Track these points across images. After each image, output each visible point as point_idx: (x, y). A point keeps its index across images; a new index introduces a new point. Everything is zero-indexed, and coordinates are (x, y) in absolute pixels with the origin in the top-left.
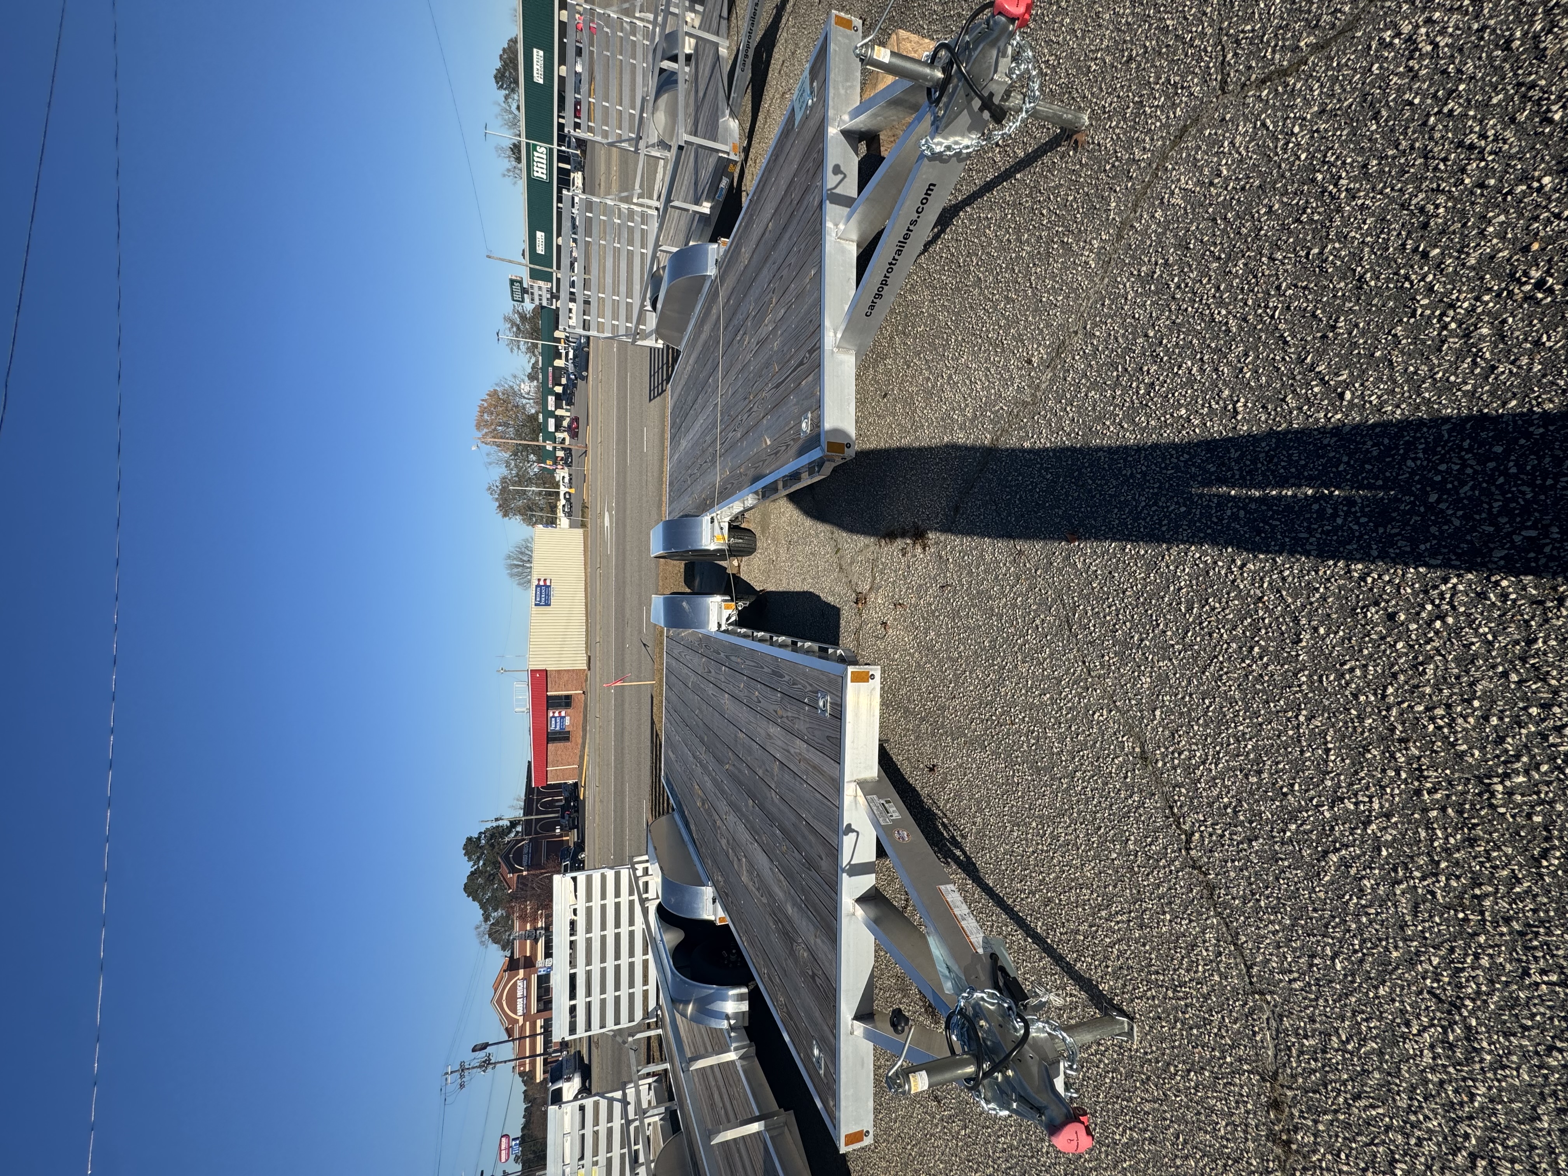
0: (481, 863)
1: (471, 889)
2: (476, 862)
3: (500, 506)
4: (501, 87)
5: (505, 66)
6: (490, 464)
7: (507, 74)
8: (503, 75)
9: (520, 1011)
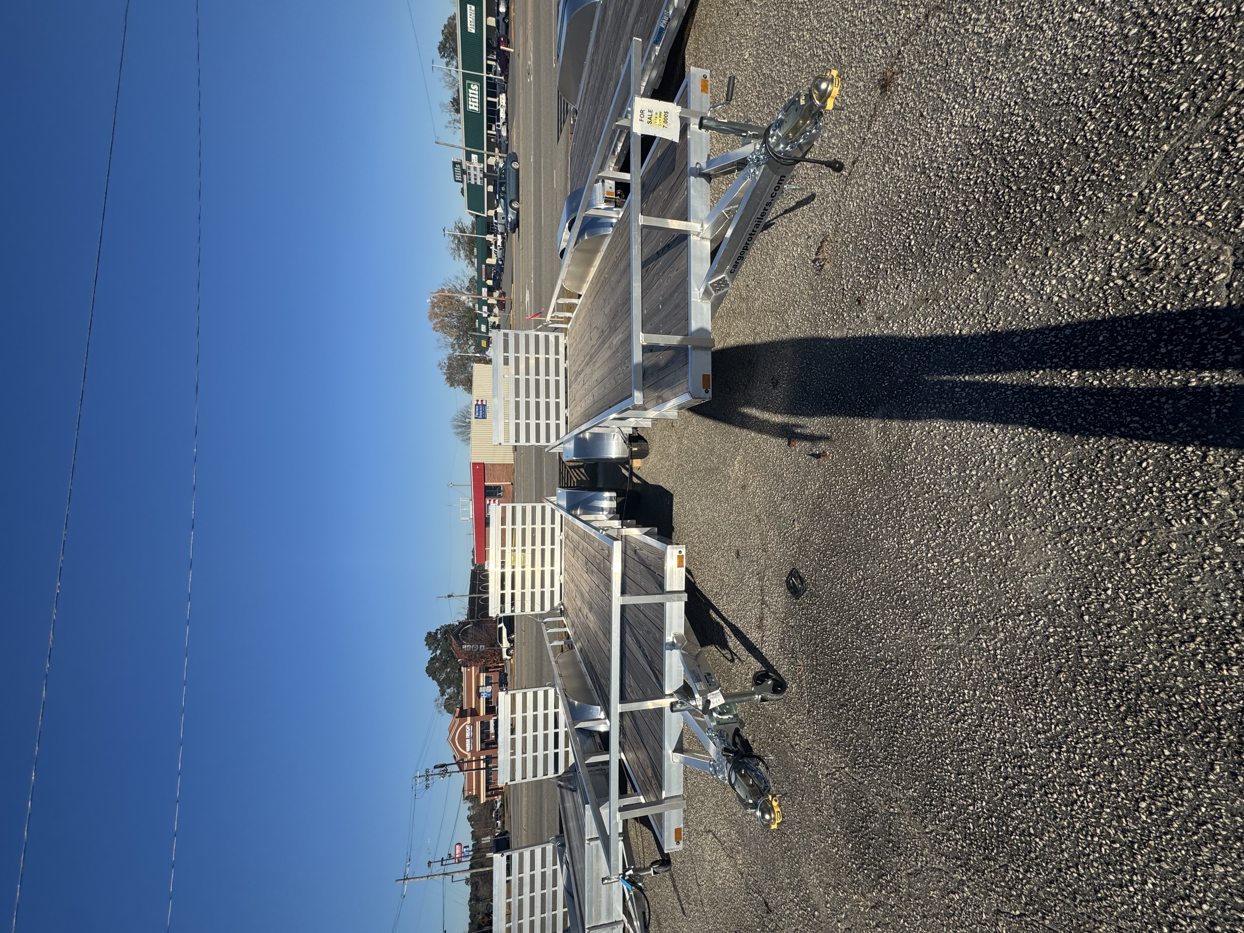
0: (438, 652)
1: (431, 671)
2: (435, 650)
3: (447, 378)
4: (444, 56)
5: (446, 39)
6: (440, 348)
7: (448, 45)
8: (445, 46)
9: (468, 749)
